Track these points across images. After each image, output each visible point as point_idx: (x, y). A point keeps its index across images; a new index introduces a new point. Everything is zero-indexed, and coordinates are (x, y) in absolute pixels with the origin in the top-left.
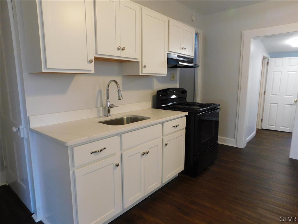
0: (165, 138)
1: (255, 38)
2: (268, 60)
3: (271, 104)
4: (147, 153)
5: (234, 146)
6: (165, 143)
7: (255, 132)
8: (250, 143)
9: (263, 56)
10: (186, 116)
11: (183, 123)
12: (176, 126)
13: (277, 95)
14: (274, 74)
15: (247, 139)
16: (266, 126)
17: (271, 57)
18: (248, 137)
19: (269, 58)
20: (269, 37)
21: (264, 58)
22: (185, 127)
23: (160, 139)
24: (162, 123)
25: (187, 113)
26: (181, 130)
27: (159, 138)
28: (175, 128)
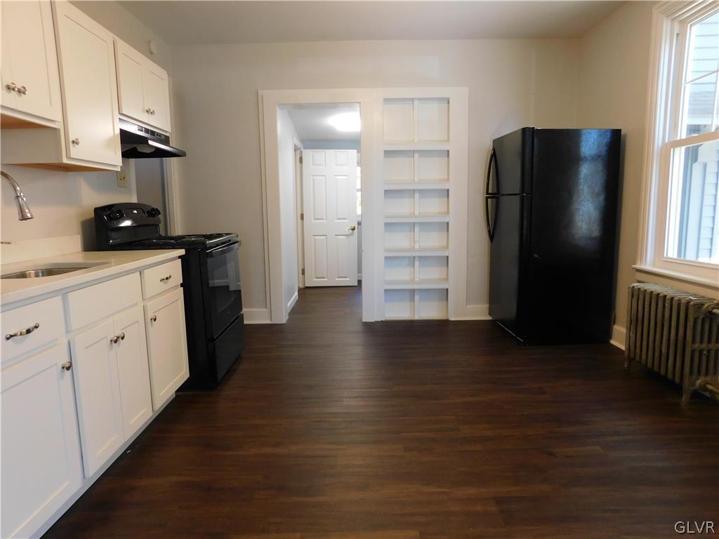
0: (149, 304)
1: (282, 106)
2: (301, 152)
3: (316, 237)
4: (123, 338)
5: (268, 322)
6: (150, 315)
7: (296, 293)
8: (294, 312)
9: (295, 145)
10: (180, 257)
11: (176, 270)
12: (167, 279)
13: (322, 219)
14: (314, 179)
15: (289, 304)
16: (312, 281)
17: (305, 148)
18: (289, 301)
19: (302, 149)
20: (300, 106)
21: (296, 149)
22: (182, 282)
23: (140, 308)
24: (141, 271)
25: (182, 252)
26: (176, 287)
27: (136, 304)
28: (166, 283)
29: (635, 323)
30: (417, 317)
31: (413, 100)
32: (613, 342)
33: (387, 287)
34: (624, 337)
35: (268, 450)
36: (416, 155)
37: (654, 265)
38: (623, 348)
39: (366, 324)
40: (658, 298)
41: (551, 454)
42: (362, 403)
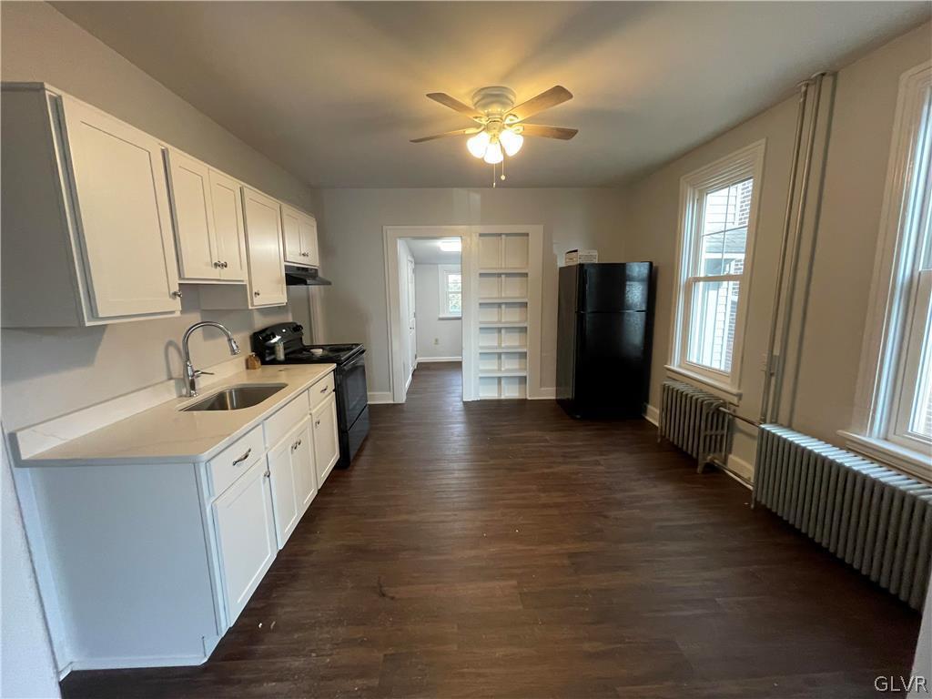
0: (313, 412)
4: (300, 444)
5: (392, 402)
6: (315, 420)
10: (333, 371)
11: (329, 382)
12: (325, 389)
22: (334, 388)
23: (309, 417)
25: (334, 366)
28: (324, 393)
29: (666, 411)
30: (503, 397)
31: (500, 235)
32: (648, 418)
33: (481, 375)
34: (657, 417)
35: (405, 517)
36: (503, 276)
37: (680, 366)
38: (657, 424)
39: (465, 403)
40: (682, 394)
41: (606, 517)
42: (469, 475)
